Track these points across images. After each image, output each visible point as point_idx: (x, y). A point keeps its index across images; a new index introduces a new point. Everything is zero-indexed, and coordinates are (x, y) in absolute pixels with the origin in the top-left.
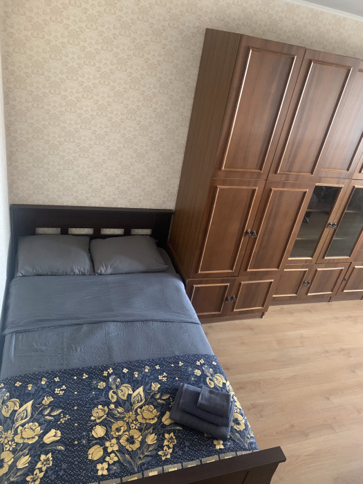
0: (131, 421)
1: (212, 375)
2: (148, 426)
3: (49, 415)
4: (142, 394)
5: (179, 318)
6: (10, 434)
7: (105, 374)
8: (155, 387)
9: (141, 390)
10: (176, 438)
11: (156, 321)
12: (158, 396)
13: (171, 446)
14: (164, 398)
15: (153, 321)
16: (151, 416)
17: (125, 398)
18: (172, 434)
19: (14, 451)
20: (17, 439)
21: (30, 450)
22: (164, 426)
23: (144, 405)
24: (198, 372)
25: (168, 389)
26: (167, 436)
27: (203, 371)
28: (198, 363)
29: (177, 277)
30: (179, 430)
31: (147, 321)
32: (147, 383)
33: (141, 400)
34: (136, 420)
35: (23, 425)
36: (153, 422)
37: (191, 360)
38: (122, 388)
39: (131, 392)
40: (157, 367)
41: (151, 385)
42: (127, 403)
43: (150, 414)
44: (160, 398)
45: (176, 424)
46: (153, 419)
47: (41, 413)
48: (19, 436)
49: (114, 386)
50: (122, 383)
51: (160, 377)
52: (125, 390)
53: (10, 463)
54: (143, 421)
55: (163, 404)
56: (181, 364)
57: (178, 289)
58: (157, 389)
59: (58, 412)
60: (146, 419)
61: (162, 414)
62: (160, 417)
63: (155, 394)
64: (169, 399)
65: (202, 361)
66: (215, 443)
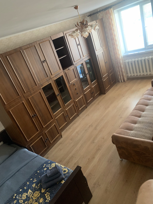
0: (31, 202)
1: (50, 166)
2: (38, 198)
5: (30, 160)
7: (14, 197)
8: (34, 185)
9: (30, 191)
10: (49, 193)
13: (49, 196)
14: (39, 185)
15: (21, 168)
17: (26, 198)
18: (47, 193)
22: (43, 193)
23: (33, 193)
24: (45, 169)
25: (38, 182)
26: (46, 195)
27: (47, 167)
28: (44, 166)
29: (23, 148)
31: (19, 170)
32: (31, 187)
33: (32, 193)
34: (33, 200)
36: (39, 196)
37: (41, 168)
38: (23, 196)
39: (26, 194)
40: (31, 179)
42: (28, 198)
43: (37, 194)
44: (37, 187)
45: (47, 189)
46: (38, 195)
49: (20, 198)
50: (22, 195)
51: (34, 182)
52: (24, 196)
54: (36, 198)
55: (39, 188)
56: (38, 172)
57: (25, 152)
58: (35, 186)
60: (36, 197)
62: (41, 192)
64: (40, 184)
65: (45, 165)
66: (61, 182)
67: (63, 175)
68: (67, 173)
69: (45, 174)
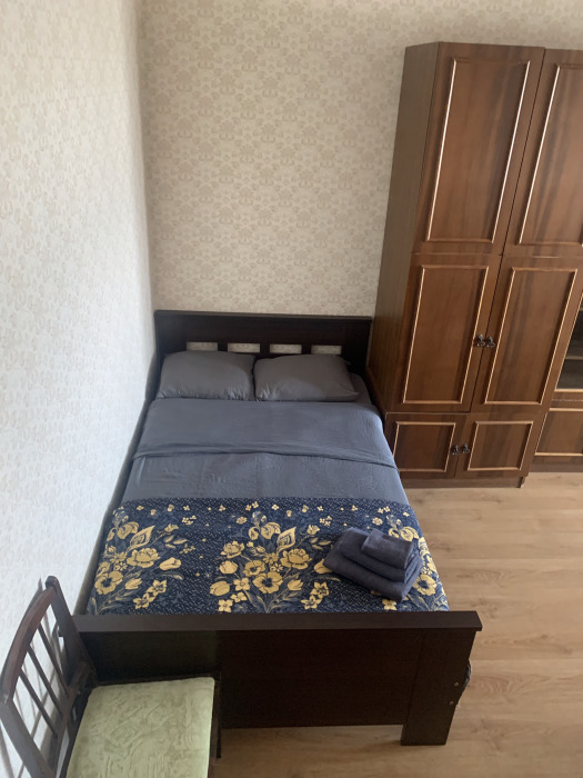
0: (271, 562)
1: (397, 527)
2: (293, 572)
3: (171, 543)
4: (293, 536)
5: (364, 457)
6: (123, 555)
7: (248, 508)
8: (313, 530)
9: (292, 531)
10: (330, 589)
11: (329, 457)
12: (314, 541)
13: (321, 596)
14: (324, 544)
15: (324, 456)
16: (300, 560)
17: (269, 537)
18: (325, 585)
19: (124, 572)
20: (130, 561)
21: (142, 574)
22: (316, 574)
23: (293, 548)
24: (378, 521)
25: (329, 534)
26: (317, 585)
27: (385, 521)
29: (372, 410)
30: (335, 582)
31: (315, 456)
32: (303, 525)
33: (290, 542)
34: (279, 562)
35: (139, 549)
36: (300, 568)
37: (371, 507)
38: (267, 526)
39: (278, 531)
40: (320, 509)
41: (307, 528)
42: (271, 544)
44: (317, 543)
45: (333, 574)
46: (302, 564)
47: (162, 539)
48: (132, 559)
49: (258, 524)
50: (268, 521)
51: (321, 521)
52: (271, 529)
53: (118, 583)
54: (289, 566)
55: (319, 551)
56: (354, 508)
57: (370, 425)
58: (314, 533)
59: (182, 542)
60: (292, 564)
61: (316, 561)
62: (312, 564)
63: (310, 538)
64: (329, 546)
65: (387, 509)
66: (385, 602)
67: (408, 588)
68: (425, 597)
69: (365, 533)
